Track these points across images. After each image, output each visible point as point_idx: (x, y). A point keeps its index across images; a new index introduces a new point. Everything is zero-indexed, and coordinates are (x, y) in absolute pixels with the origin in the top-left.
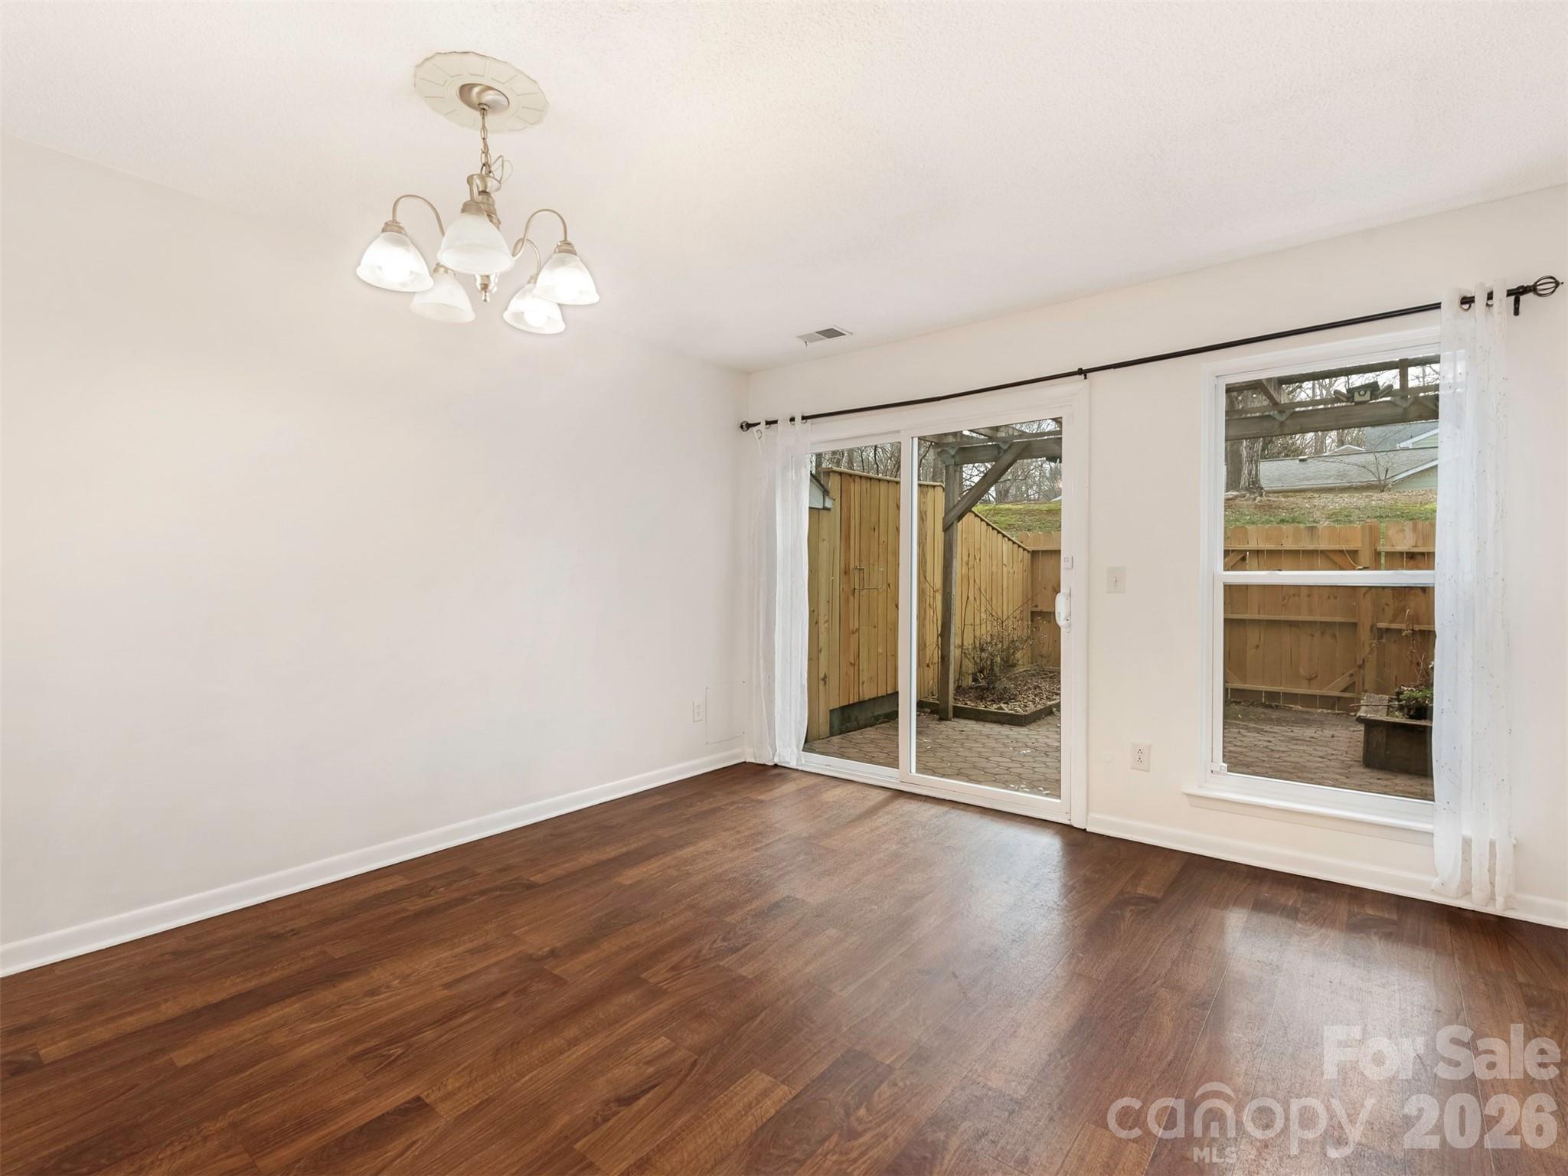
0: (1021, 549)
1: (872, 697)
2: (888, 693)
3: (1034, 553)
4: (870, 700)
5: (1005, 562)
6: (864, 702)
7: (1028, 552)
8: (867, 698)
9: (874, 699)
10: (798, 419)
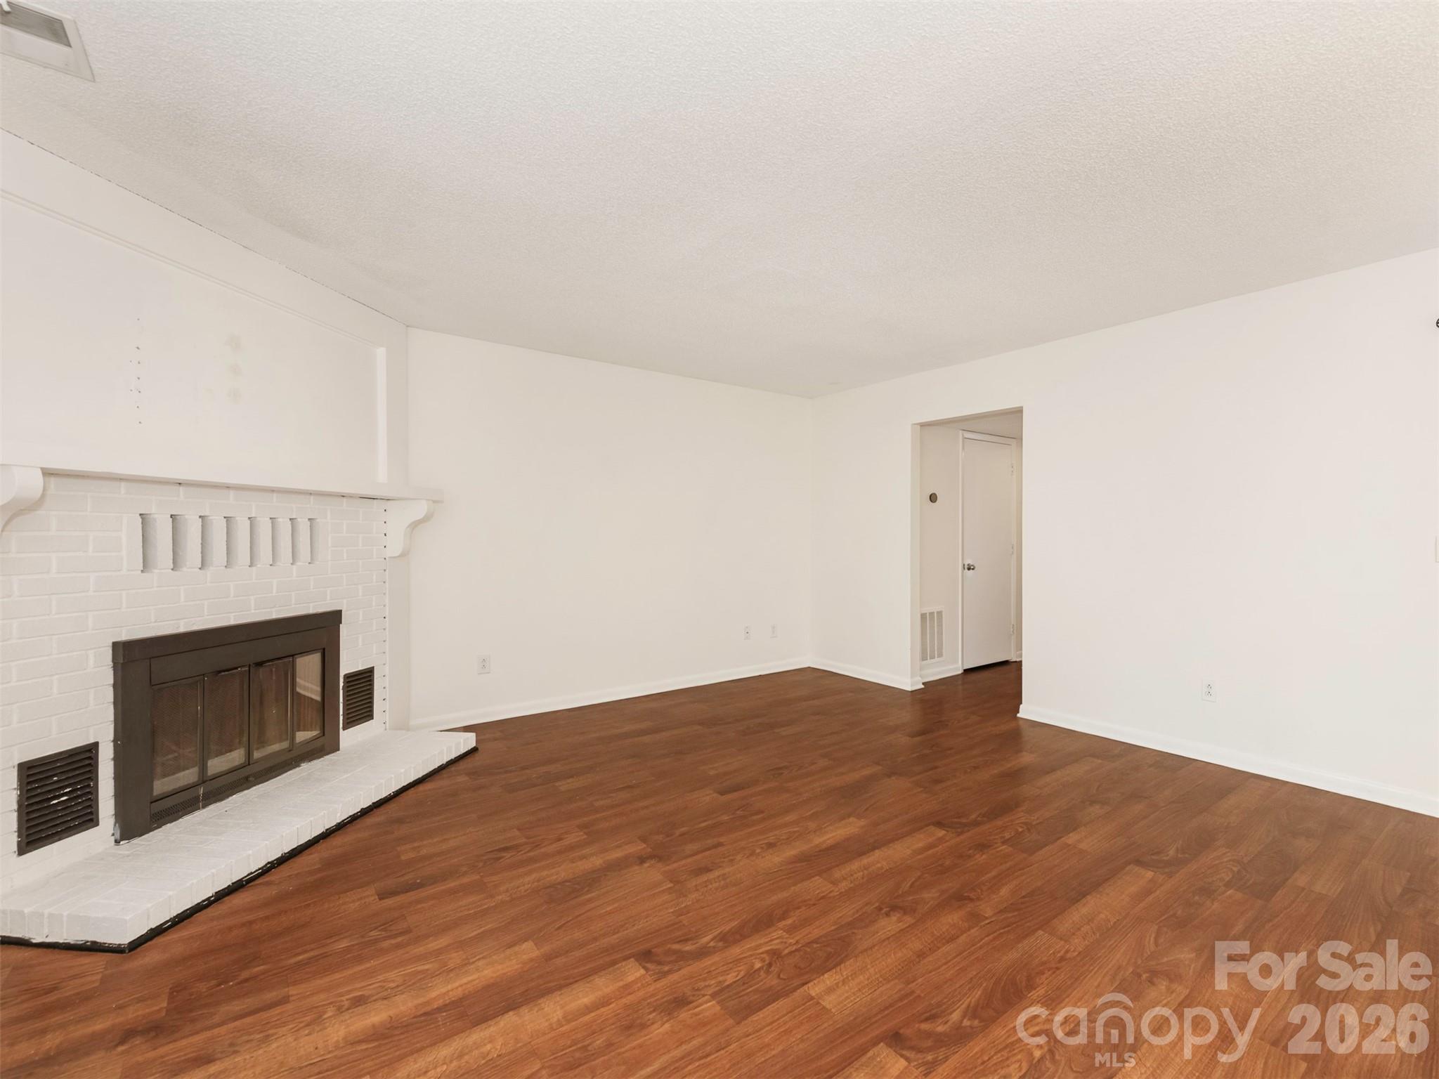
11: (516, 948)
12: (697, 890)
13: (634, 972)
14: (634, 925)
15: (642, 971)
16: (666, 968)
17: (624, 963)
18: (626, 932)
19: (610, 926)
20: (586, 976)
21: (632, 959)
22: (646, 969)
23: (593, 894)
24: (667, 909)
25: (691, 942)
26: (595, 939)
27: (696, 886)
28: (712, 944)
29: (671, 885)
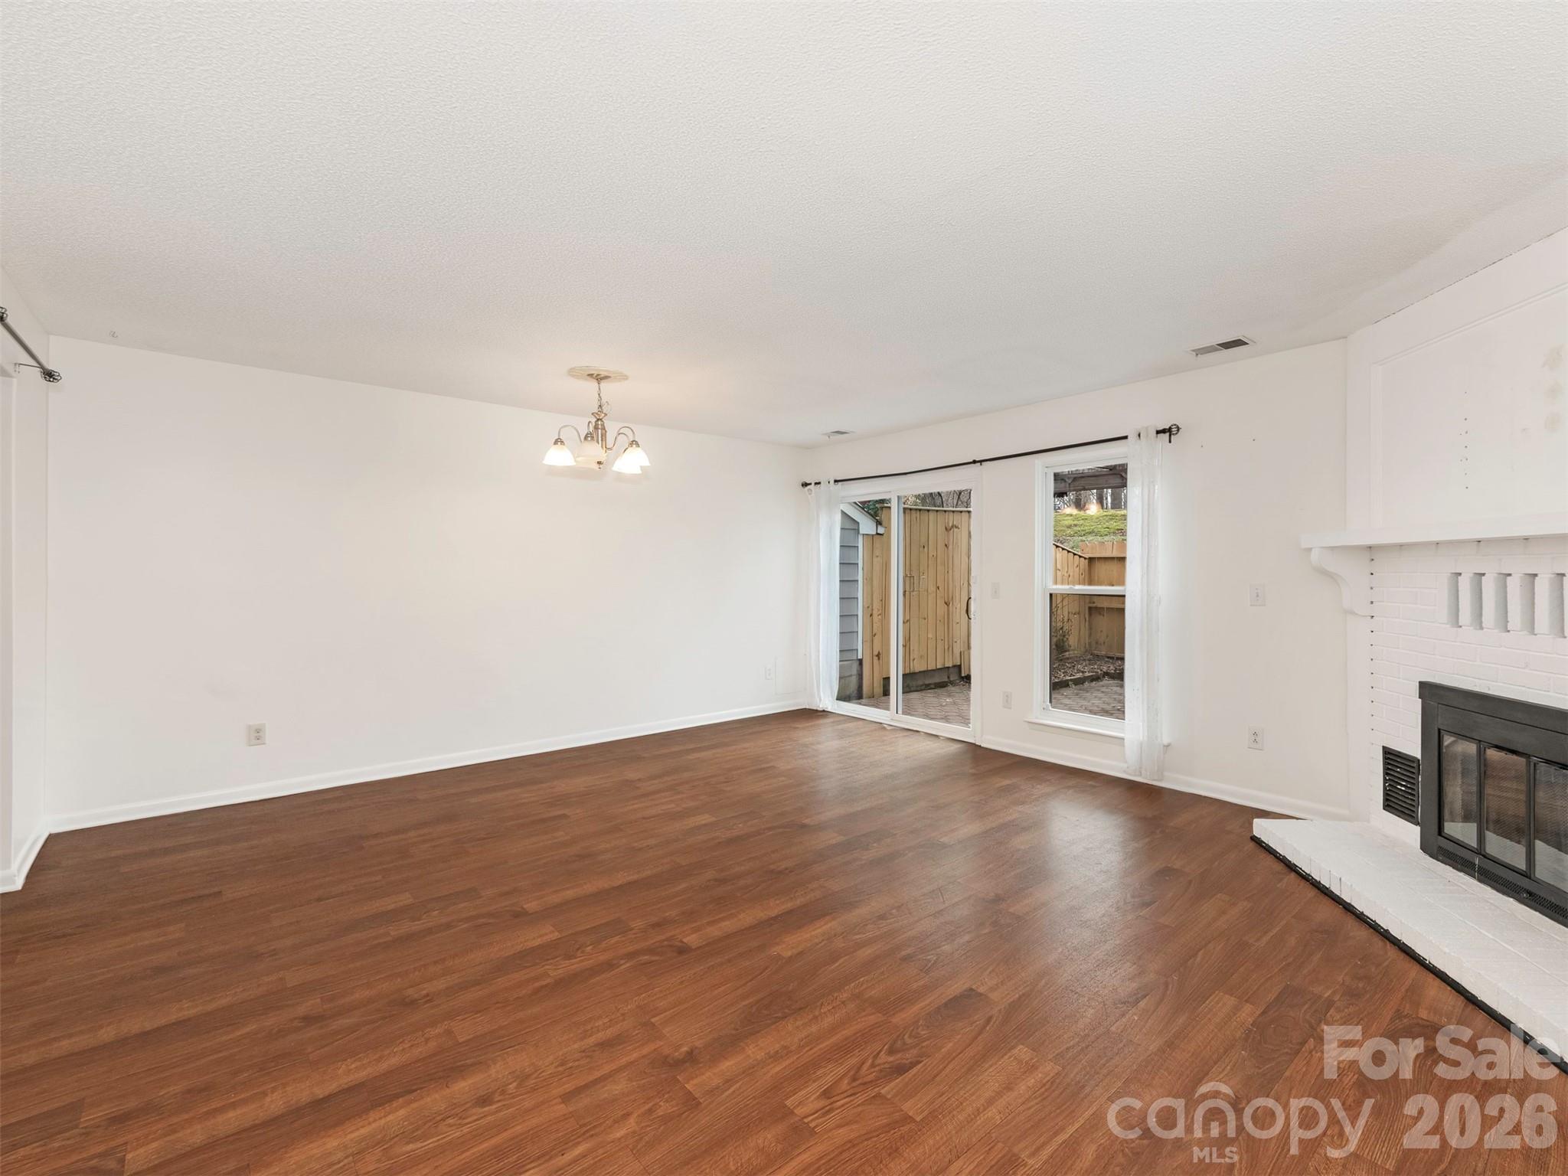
0: (1077, 557)
1: (922, 670)
2: (938, 667)
3: (1091, 560)
4: (920, 672)
5: (1059, 567)
6: (914, 673)
7: (1085, 558)
8: (917, 671)
9: (924, 672)
10: (832, 482)
11: (795, 951)
12: (623, 1015)
13: (692, 940)
14: (695, 974)
15: (685, 940)
16: (666, 943)
17: (701, 945)
18: (702, 968)
19: (717, 972)
20: (728, 936)
21: (693, 947)
22: (682, 942)
23: (744, 1003)
24: (661, 991)
25: (642, 962)
26: (729, 961)
27: (624, 1020)
28: (622, 962)
29: (653, 1020)
